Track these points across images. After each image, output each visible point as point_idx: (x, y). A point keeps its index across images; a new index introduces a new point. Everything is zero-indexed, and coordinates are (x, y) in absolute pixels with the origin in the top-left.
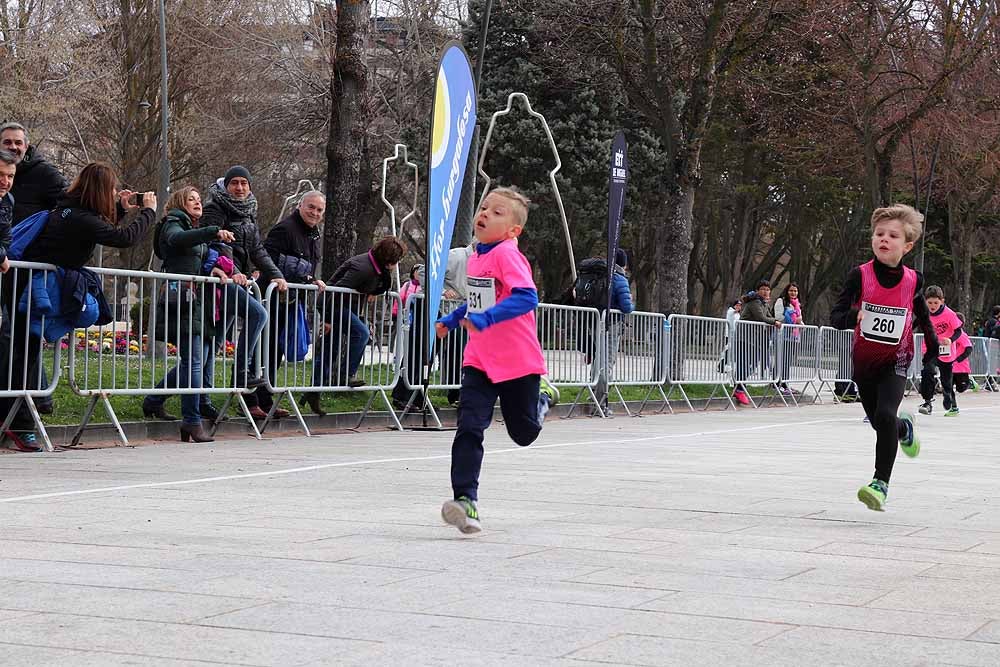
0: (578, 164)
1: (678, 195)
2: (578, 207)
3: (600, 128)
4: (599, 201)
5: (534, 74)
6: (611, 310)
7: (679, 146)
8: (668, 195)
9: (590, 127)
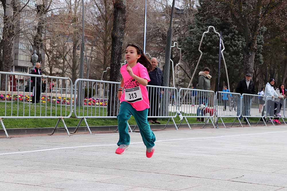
1: (250, 54)
5: (218, 21)
6: (219, 92)
7: (250, 39)
8: (246, 55)
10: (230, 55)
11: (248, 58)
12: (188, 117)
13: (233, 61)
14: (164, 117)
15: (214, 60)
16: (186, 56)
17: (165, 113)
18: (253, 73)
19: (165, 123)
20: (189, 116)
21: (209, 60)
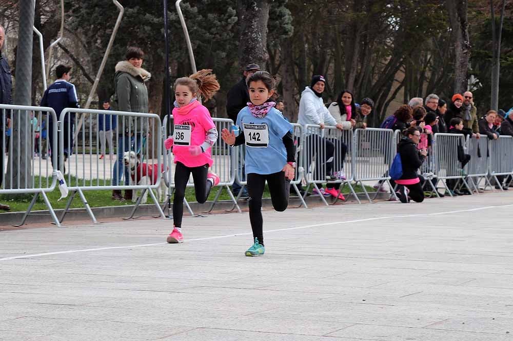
1: (253, 9)
8: (244, 10)
10: (199, 12)
11: (249, 21)
12: (89, 190)
13: (210, 28)
14: (19, 190)
15: (156, 27)
16: (77, 17)
17: (23, 179)
18: (264, 61)
19: (24, 209)
20: (91, 187)
21: (144, 29)
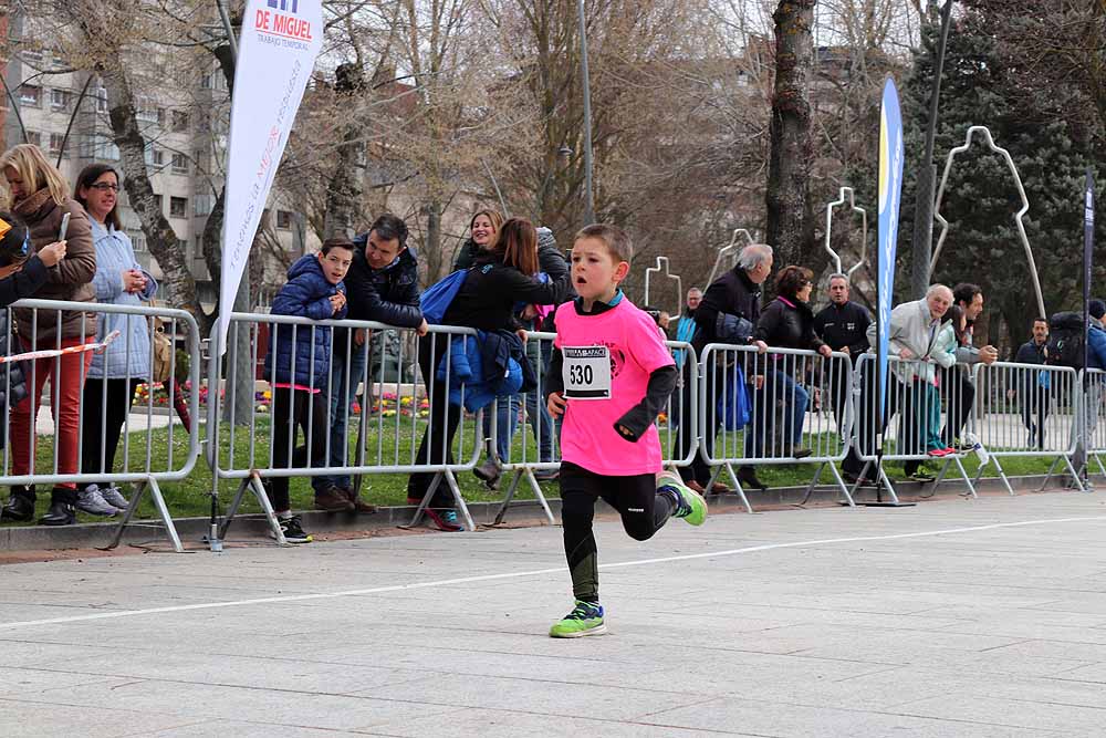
0: (1048, 204)
2: (1048, 252)
3: (1073, 163)
4: (1071, 245)
5: (997, 104)
6: (1089, 370)
9: (1061, 162)
13: (1057, 248)
15: (985, 248)
